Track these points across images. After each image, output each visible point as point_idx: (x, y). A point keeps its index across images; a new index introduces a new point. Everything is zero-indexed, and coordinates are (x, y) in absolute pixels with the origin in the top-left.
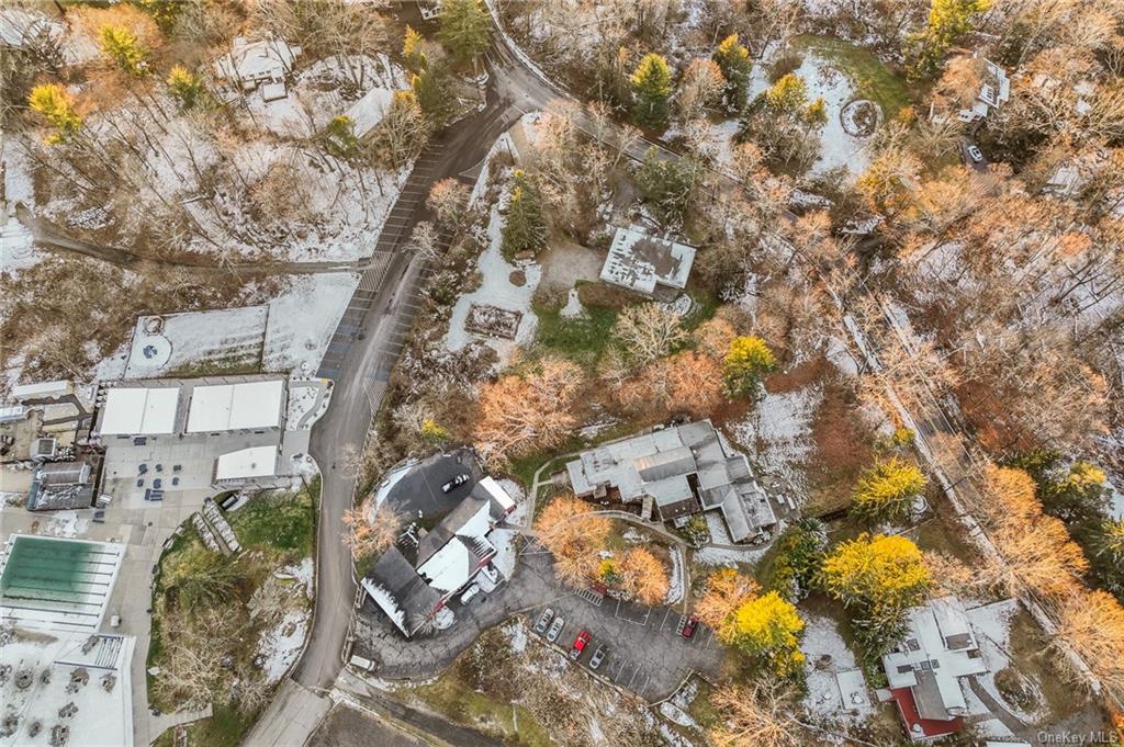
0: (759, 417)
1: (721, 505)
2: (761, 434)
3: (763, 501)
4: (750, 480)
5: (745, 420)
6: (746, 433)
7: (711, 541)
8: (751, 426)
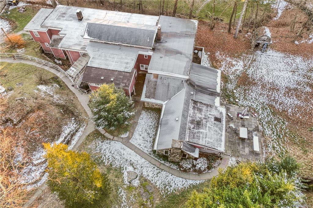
0: (255, 60)
1: (164, 103)
2: (250, 72)
3: (218, 120)
4: (213, 94)
5: (238, 57)
6: (233, 66)
7: (129, 138)
8: (241, 63)
